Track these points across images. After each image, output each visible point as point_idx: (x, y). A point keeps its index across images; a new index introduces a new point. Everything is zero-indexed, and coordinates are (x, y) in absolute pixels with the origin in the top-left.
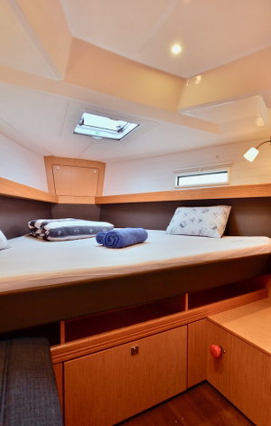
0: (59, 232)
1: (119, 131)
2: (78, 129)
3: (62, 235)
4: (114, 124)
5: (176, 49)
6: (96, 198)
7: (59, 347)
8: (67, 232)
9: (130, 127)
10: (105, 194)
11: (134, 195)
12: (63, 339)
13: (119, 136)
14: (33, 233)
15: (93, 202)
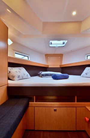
0: (44, 75)
1: (63, 44)
2: (51, 46)
3: (45, 76)
4: (61, 42)
5: (74, 13)
6: (60, 65)
7: (33, 103)
8: (47, 75)
9: (66, 42)
10: (63, 64)
11: (71, 64)
12: (35, 101)
13: (64, 45)
14: (39, 75)
15: (59, 67)
